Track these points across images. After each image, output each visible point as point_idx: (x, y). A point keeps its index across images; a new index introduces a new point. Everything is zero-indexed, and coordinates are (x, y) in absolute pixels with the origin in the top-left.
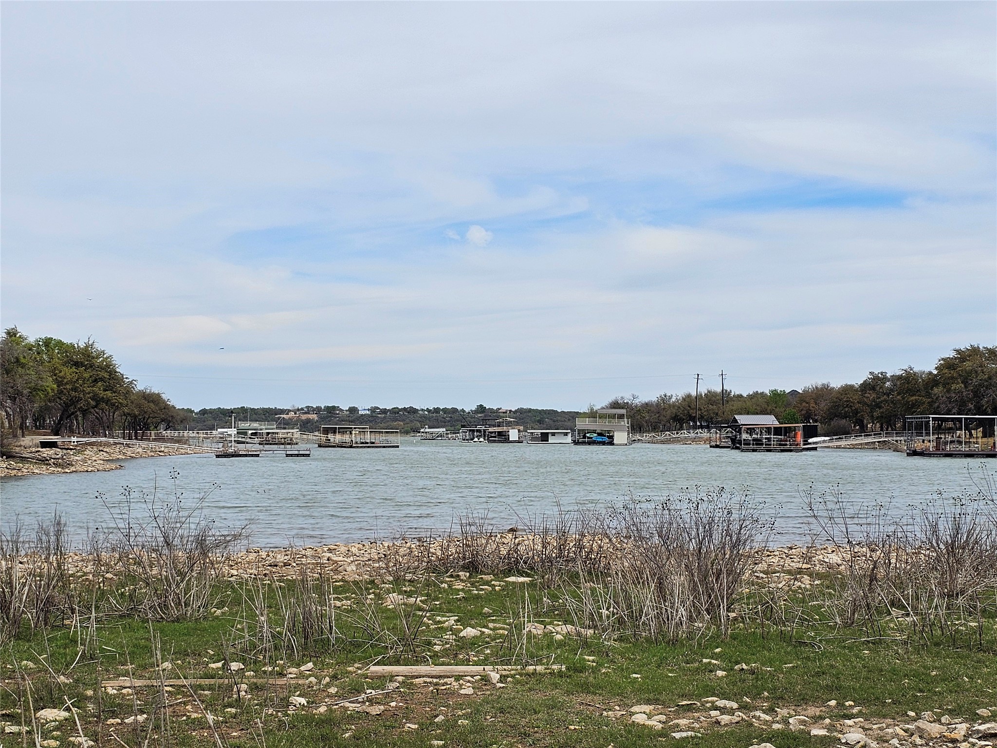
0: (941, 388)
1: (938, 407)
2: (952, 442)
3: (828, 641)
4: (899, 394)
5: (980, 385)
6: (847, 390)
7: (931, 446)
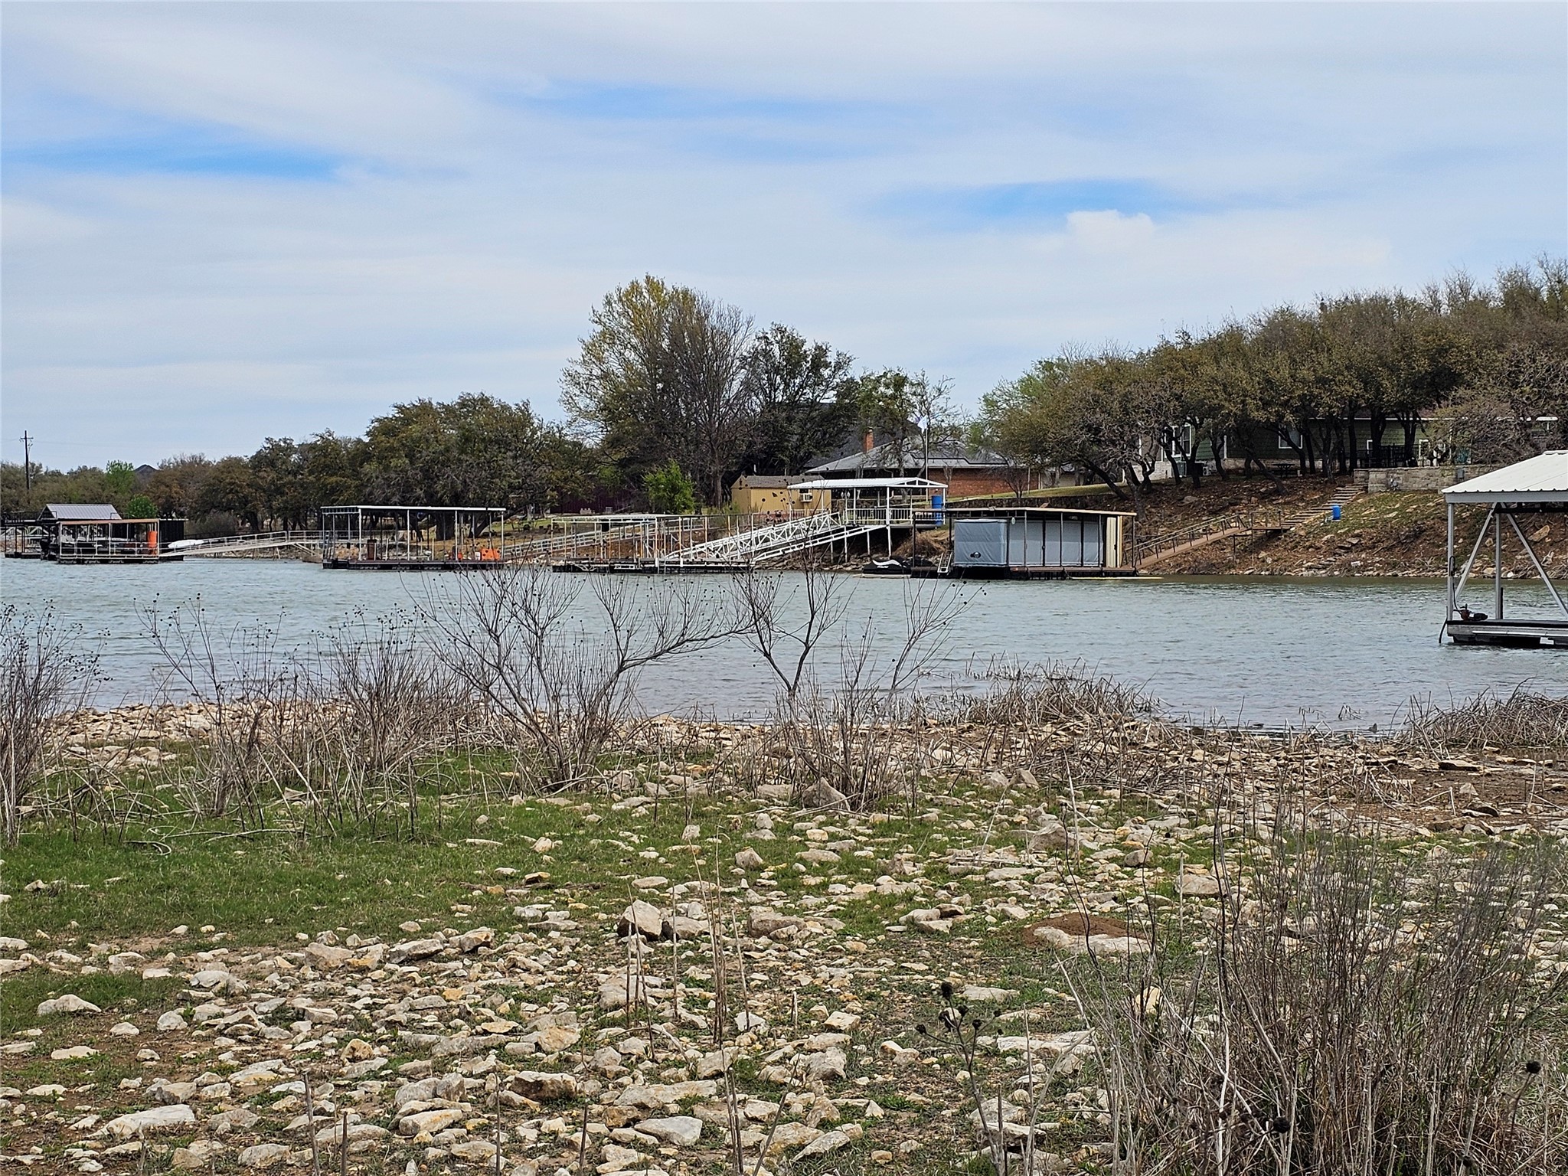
0: (375, 464)
1: (371, 493)
2: (391, 547)
3: (179, 840)
4: (311, 473)
5: (433, 461)
6: (231, 465)
7: (360, 553)
